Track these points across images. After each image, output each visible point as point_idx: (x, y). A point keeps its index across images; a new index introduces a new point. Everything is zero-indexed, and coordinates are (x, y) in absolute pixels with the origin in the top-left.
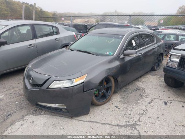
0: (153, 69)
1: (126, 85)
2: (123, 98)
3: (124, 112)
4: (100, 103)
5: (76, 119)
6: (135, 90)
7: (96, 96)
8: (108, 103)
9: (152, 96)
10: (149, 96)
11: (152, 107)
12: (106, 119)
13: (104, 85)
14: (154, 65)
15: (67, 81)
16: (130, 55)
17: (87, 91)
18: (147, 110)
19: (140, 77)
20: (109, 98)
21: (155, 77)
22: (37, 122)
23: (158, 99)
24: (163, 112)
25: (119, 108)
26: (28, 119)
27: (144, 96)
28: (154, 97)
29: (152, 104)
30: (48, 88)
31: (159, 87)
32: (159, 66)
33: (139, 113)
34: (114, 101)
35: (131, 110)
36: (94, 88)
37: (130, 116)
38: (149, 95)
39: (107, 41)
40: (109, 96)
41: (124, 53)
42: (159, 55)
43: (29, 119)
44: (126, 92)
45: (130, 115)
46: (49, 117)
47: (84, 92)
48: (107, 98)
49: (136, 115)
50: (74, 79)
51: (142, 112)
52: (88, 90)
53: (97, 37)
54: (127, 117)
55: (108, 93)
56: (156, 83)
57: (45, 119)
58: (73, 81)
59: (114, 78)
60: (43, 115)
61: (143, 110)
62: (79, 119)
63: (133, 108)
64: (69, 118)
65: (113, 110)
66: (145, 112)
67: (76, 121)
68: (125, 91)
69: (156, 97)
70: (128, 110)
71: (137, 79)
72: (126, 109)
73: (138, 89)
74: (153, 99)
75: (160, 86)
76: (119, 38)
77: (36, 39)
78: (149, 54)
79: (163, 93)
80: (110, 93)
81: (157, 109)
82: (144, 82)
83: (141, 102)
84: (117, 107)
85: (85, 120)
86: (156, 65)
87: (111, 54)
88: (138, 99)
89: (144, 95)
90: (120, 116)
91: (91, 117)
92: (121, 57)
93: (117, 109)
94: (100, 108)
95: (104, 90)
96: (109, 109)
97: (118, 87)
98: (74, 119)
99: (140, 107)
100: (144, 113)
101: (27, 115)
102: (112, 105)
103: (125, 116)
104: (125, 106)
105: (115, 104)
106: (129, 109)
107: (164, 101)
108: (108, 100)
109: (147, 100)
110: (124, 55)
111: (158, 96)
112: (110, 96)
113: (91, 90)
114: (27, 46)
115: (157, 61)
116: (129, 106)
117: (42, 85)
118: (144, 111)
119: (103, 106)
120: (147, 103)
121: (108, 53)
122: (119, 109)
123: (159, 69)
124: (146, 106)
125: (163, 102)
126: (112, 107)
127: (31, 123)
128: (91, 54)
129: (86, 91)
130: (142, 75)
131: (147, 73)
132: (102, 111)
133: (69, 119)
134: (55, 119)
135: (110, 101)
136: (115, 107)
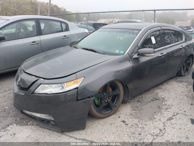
0: (179, 75)
1: (141, 93)
2: (134, 110)
3: (133, 130)
4: (102, 116)
5: (67, 135)
6: (152, 100)
7: (97, 106)
8: (113, 116)
9: (174, 109)
10: (170, 110)
11: (172, 125)
12: (105, 137)
13: (109, 93)
14: (181, 69)
15: (56, 85)
16: (146, 55)
17: (82, 99)
18: (164, 129)
19: (162, 83)
20: (116, 109)
21: (181, 84)
22: (19, 135)
23: (182, 115)
24: (188, 135)
25: (126, 123)
26: (10, 129)
27: (163, 109)
28: (178, 111)
29: (173, 121)
30: (33, 93)
31: (185, 97)
32: (188, 71)
33: (153, 133)
34: (122, 114)
35: (143, 128)
36: (92, 96)
37: (140, 136)
38: (170, 108)
39: (118, 37)
40: (115, 106)
41: (138, 52)
42: (189, 57)
43: (12, 129)
44: (141, 102)
45: (140, 134)
46: (35, 129)
47: (78, 100)
48: (113, 109)
49: (148, 136)
50: (65, 84)
51: (158, 131)
52: (84, 99)
53: (108, 32)
54: (135, 138)
55: (115, 103)
56: (182, 92)
57: (30, 131)
58: (64, 86)
59: (122, 84)
60: (29, 126)
61: (160, 129)
62: (71, 135)
63: (146, 125)
64: (59, 132)
65: (119, 125)
66: (162, 133)
67: (67, 137)
68: (138, 101)
69: (180, 112)
70: (138, 127)
71: (157, 86)
72: (136, 126)
73: (157, 100)
74: (176, 114)
75: (187, 97)
76: (133, 33)
77: (41, 36)
78: (176, 55)
79: (190, 106)
80: (117, 102)
81: (180, 129)
82: (166, 91)
83: (157, 117)
84: (124, 122)
85: (78, 138)
86: (184, 70)
87: (122, 52)
88: (155, 113)
89: (163, 107)
90: (126, 136)
91: (87, 134)
92: (134, 57)
93: (124, 125)
94: (102, 121)
95: (108, 99)
96: (113, 125)
97: (128, 96)
98: (65, 135)
99: (156, 124)
100: (160, 133)
101: (11, 124)
102: (118, 118)
103: (134, 135)
104: (136, 121)
105: (122, 118)
106: (140, 126)
107: (191, 117)
108: (113, 112)
109: (167, 114)
110: (138, 55)
111: (183, 111)
112: (117, 107)
113: (89, 99)
114: (30, 43)
115: (185, 64)
116: (141, 122)
117: (27, 88)
118: (161, 131)
119: (106, 119)
120: (166, 119)
121: (117, 52)
122: (126, 126)
123: (187, 75)
124: (164, 122)
125: (190, 120)
126: (118, 122)
127: (11, 135)
128: (97, 52)
129: (80, 100)
130: (165, 82)
131: (171, 78)
132: (103, 126)
133: (58, 134)
134: (42, 133)
135: (118, 113)
136: (122, 121)
